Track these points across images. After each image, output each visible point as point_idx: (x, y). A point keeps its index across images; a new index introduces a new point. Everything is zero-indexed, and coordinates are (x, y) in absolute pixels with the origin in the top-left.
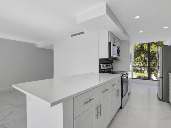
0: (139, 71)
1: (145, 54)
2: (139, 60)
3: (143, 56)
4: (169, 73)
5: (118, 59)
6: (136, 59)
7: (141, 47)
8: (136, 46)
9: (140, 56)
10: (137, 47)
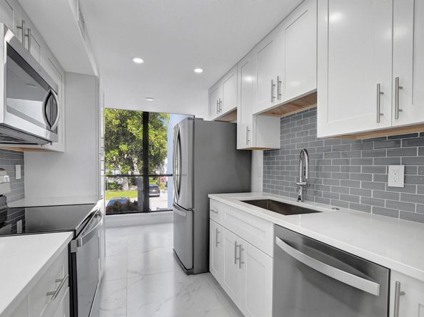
0: (112, 186)
1: (129, 145)
2: (115, 160)
3: (124, 147)
4: (210, 196)
5: (48, 146)
6: (108, 154)
7: (119, 126)
8: (109, 119)
9: (118, 147)
10: (111, 122)
